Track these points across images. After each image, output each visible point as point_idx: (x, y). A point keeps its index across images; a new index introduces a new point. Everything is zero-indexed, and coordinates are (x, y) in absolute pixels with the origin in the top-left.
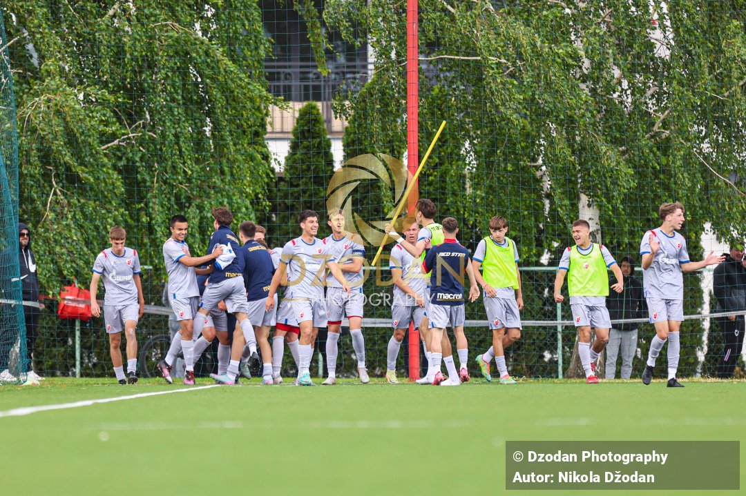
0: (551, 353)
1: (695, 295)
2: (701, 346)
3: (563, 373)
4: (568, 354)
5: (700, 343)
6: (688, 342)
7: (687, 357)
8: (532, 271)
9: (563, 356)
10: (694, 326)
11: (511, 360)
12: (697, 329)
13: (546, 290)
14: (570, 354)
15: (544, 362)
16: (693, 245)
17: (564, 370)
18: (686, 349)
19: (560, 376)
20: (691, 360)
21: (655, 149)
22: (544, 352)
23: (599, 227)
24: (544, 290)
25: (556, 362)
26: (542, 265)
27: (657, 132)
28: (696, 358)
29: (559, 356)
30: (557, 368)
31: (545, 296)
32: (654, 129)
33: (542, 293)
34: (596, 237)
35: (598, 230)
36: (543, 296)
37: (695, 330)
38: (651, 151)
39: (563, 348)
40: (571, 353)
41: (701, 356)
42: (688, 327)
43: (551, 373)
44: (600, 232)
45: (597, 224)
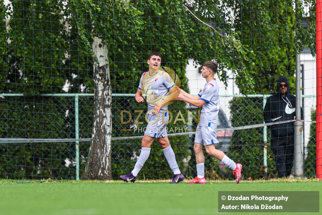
0: (71, 160)
3: (80, 176)
4: (84, 161)
8: (56, 97)
9: (80, 162)
10: (181, 139)
11: (40, 165)
13: (67, 112)
15: (65, 167)
17: (81, 173)
19: (78, 178)
22: (65, 159)
23: (108, 63)
24: (65, 111)
25: (75, 168)
26: (64, 92)
29: (77, 163)
30: (75, 172)
31: (66, 116)
33: (63, 113)
34: (105, 70)
35: (107, 65)
36: (64, 116)
39: (80, 156)
40: (86, 160)
43: (70, 176)
45: (106, 60)
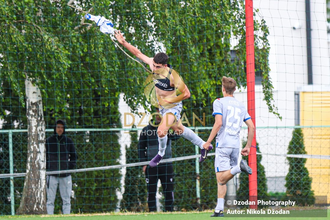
1: (115, 149)
2: (119, 187)
3: (15, 211)
5: (118, 185)
6: (110, 185)
7: (109, 196)
9: (15, 197)
10: (114, 172)
12: (116, 174)
14: (20, 197)
16: (113, 111)
17: (16, 208)
18: (109, 190)
19: (13, 213)
20: (112, 199)
21: (80, 40)
23: (41, 99)
25: (10, 203)
27: (83, 25)
28: (116, 197)
29: (12, 198)
32: (81, 23)
34: (38, 106)
35: (40, 101)
37: (115, 176)
38: (78, 41)
39: (15, 191)
40: (21, 195)
41: (120, 195)
42: (110, 174)
44: (41, 102)
45: (39, 96)
